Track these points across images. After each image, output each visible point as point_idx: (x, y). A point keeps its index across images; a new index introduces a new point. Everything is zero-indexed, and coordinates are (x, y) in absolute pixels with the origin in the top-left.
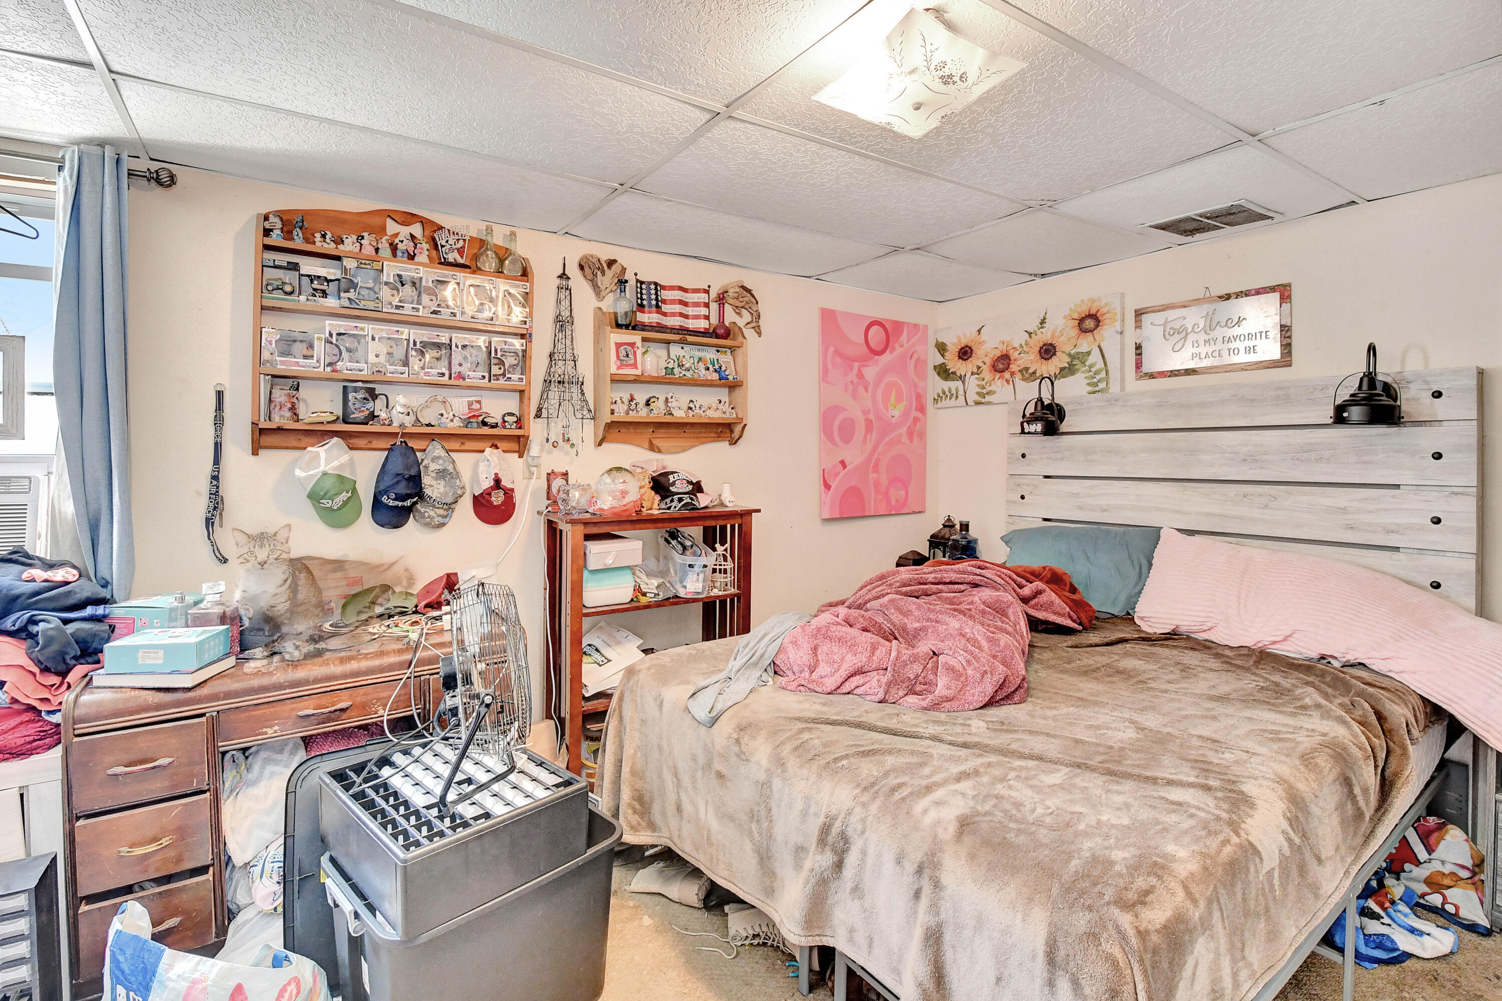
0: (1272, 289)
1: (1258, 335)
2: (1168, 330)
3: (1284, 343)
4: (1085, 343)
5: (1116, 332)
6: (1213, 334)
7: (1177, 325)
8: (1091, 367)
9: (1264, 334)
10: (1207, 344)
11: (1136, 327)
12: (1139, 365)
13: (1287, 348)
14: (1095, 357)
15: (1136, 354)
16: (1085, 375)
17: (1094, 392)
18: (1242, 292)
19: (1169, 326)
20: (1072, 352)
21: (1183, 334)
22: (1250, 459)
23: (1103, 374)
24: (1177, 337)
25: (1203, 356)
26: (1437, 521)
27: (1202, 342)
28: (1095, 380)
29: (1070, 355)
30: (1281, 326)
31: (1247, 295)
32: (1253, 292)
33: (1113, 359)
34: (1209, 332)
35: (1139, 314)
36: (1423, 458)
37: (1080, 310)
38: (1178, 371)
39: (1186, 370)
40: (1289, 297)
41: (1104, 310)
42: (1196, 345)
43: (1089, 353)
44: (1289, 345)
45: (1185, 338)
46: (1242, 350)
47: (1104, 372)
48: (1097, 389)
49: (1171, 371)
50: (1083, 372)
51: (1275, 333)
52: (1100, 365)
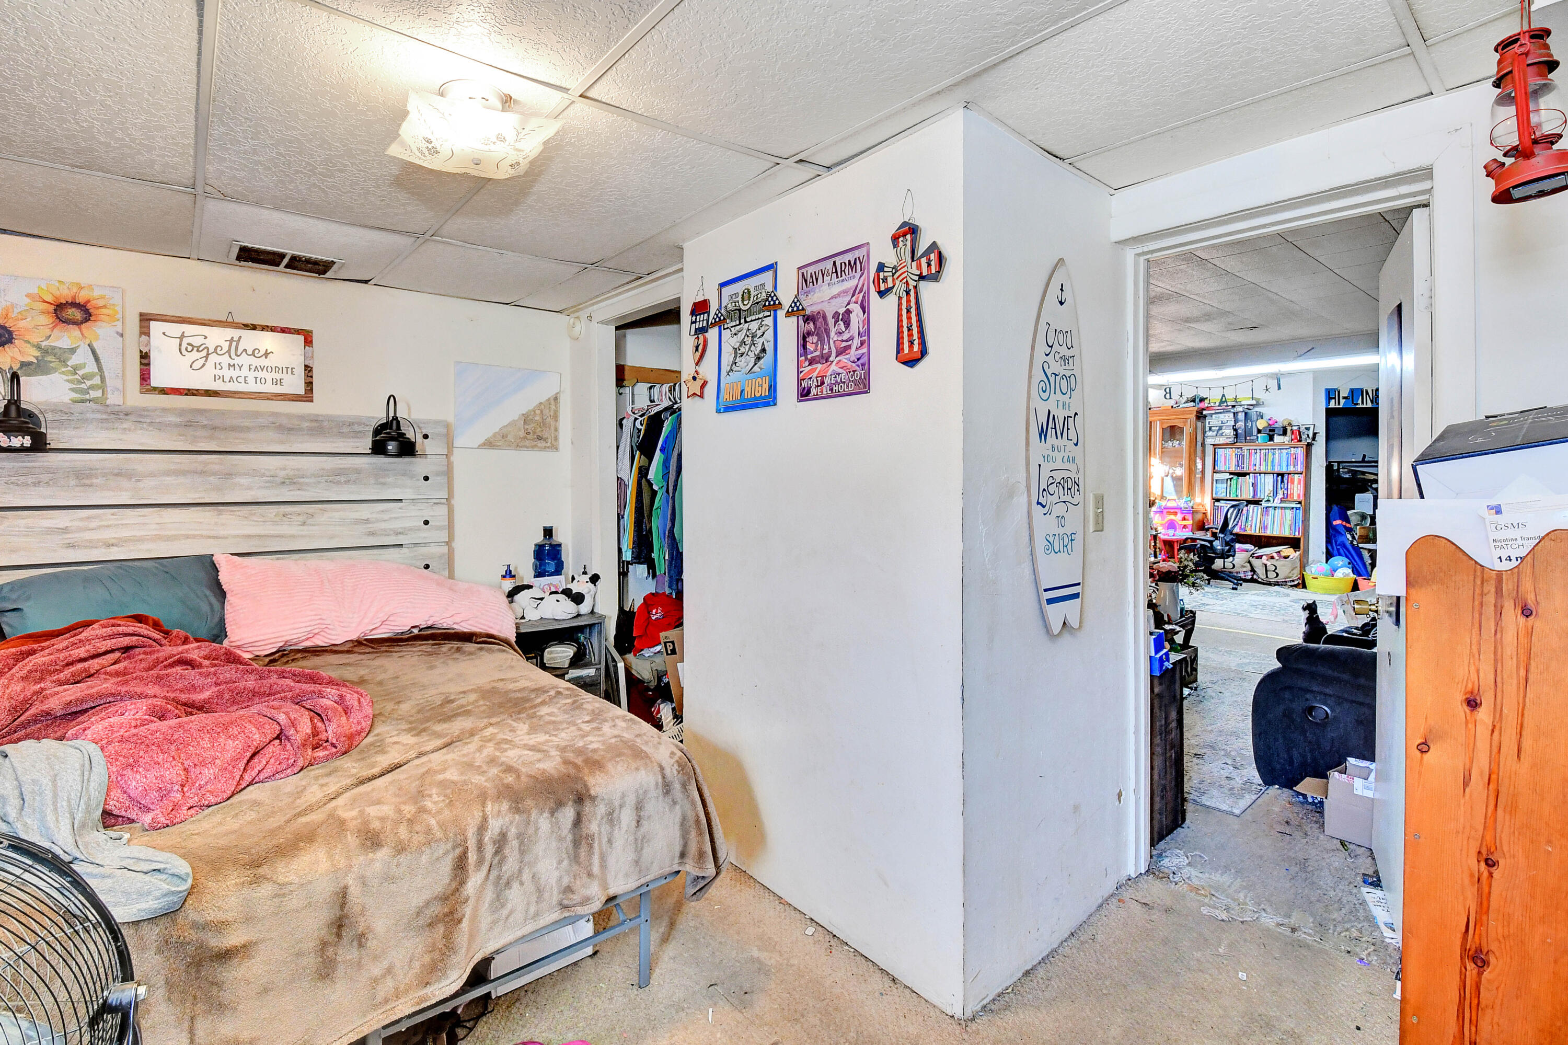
0: (298, 332)
1: (285, 370)
2: (184, 345)
3: (307, 381)
4: (65, 338)
5: (117, 333)
6: (237, 361)
7: (197, 341)
8: (75, 369)
9: (289, 370)
10: (232, 369)
11: (141, 333)
12: (145, 377)
13: (309, 385)
14: (82, 357)
15: (141, 364)
16: (66, 378)
17: (83, 401)
18: (268, 326)
19: (185, 341)
20: (44, 344)
21: (204, 353)
22: (290, 481)
23: (97, 380)
24: (195, 355)
25: (227, 379)
26: (426, 523)
27: (225, 366)
28: (83, 386)
29: (38, 347)
30: (306, 366)
31: (272, 330)
32: (279, 330)
33: (111, 364)
34: (233, 356)
35: (145, 319)
36: (418, 480)
37: (57, 293)
38: (197, 390)
39: (207, 391)
40: (311, 342)
41: (101, 303)
42: (218, 367)
43: (73, 351)
44: (312, 383)
45: (207, 357)
46: (269, 381)
47: (98, 377)
48: (87, 397)
49: (189, 390)
50: (63, 373)
51: (300, 372)
52: (91, 367)
